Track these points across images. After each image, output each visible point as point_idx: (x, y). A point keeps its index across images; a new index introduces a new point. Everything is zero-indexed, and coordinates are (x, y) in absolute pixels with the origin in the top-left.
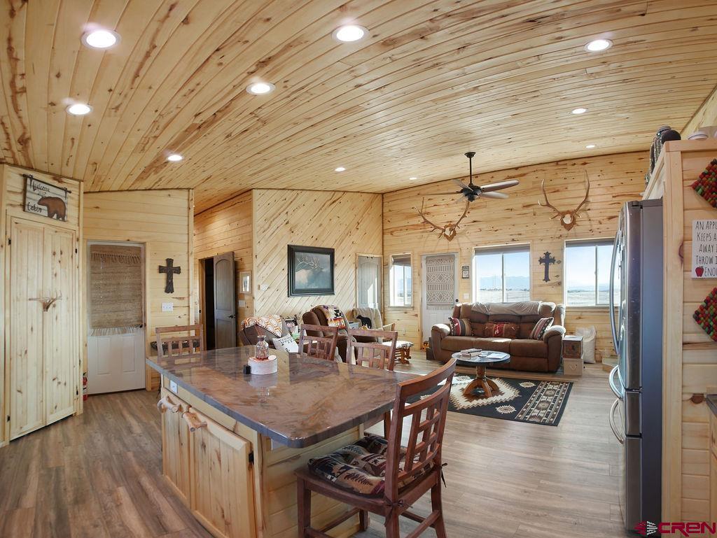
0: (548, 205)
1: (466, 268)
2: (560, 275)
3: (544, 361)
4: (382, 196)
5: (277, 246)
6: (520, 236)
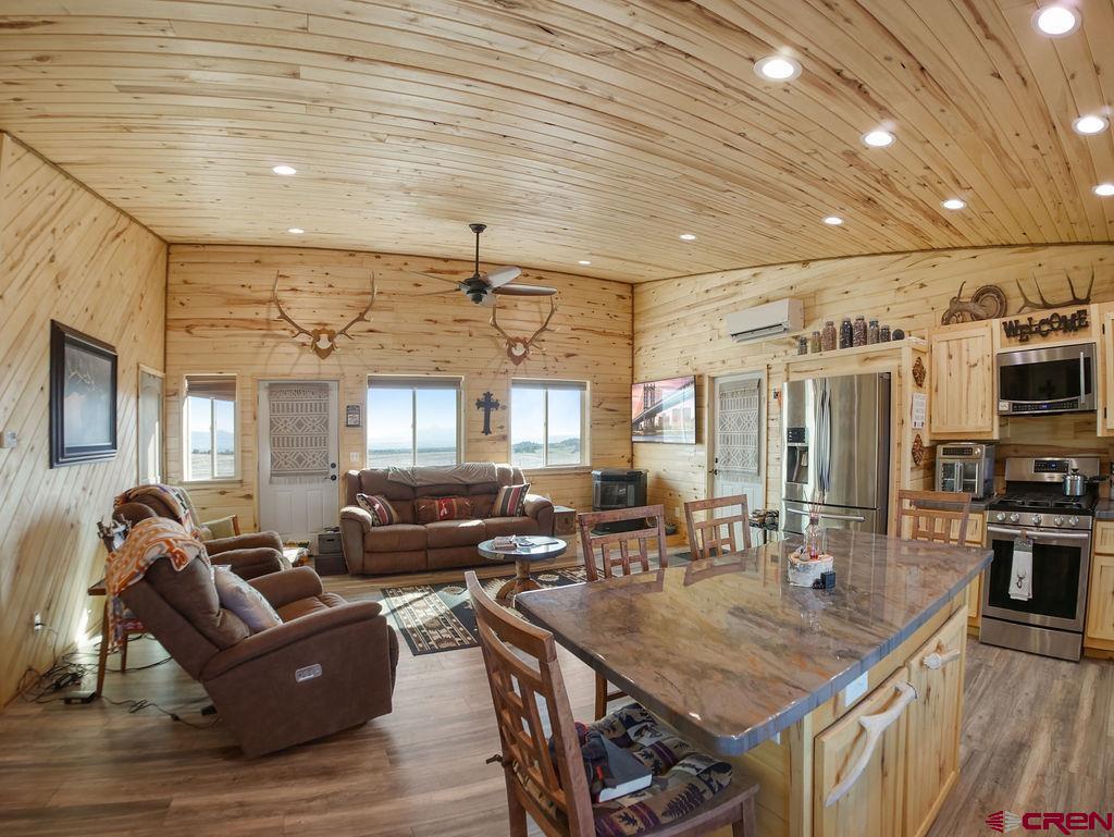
0: (495, 326)
1: (355, 410)
2: (505, 426)
6: (447, 365)
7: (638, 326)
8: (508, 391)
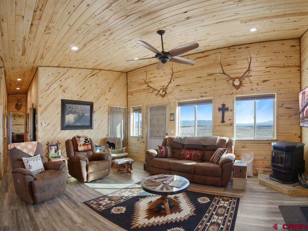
0: (224, 73)
1: (173, 115)
2: (232, 119)
3: (219, 179)
4: (127, 73)
5: (54, 99)
6: (206, 94)
8: (233, 103)
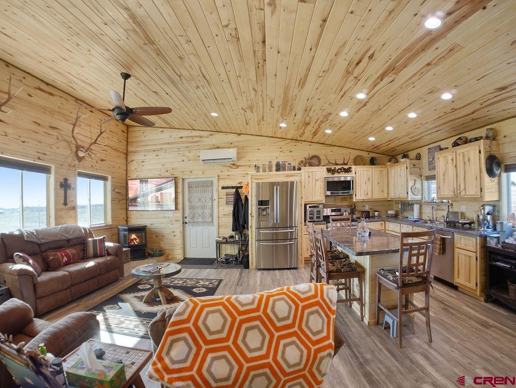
2: (74, 201)
6: (45, 156)
7: (131, 149)
8: (75, 178)
